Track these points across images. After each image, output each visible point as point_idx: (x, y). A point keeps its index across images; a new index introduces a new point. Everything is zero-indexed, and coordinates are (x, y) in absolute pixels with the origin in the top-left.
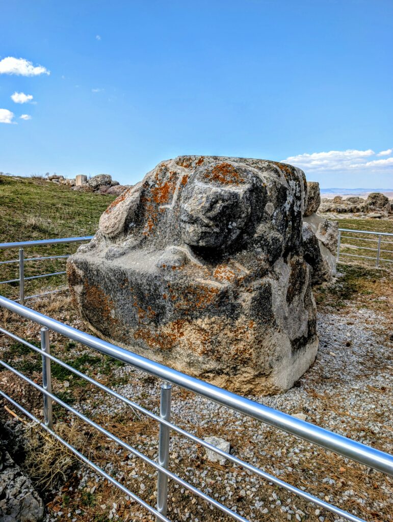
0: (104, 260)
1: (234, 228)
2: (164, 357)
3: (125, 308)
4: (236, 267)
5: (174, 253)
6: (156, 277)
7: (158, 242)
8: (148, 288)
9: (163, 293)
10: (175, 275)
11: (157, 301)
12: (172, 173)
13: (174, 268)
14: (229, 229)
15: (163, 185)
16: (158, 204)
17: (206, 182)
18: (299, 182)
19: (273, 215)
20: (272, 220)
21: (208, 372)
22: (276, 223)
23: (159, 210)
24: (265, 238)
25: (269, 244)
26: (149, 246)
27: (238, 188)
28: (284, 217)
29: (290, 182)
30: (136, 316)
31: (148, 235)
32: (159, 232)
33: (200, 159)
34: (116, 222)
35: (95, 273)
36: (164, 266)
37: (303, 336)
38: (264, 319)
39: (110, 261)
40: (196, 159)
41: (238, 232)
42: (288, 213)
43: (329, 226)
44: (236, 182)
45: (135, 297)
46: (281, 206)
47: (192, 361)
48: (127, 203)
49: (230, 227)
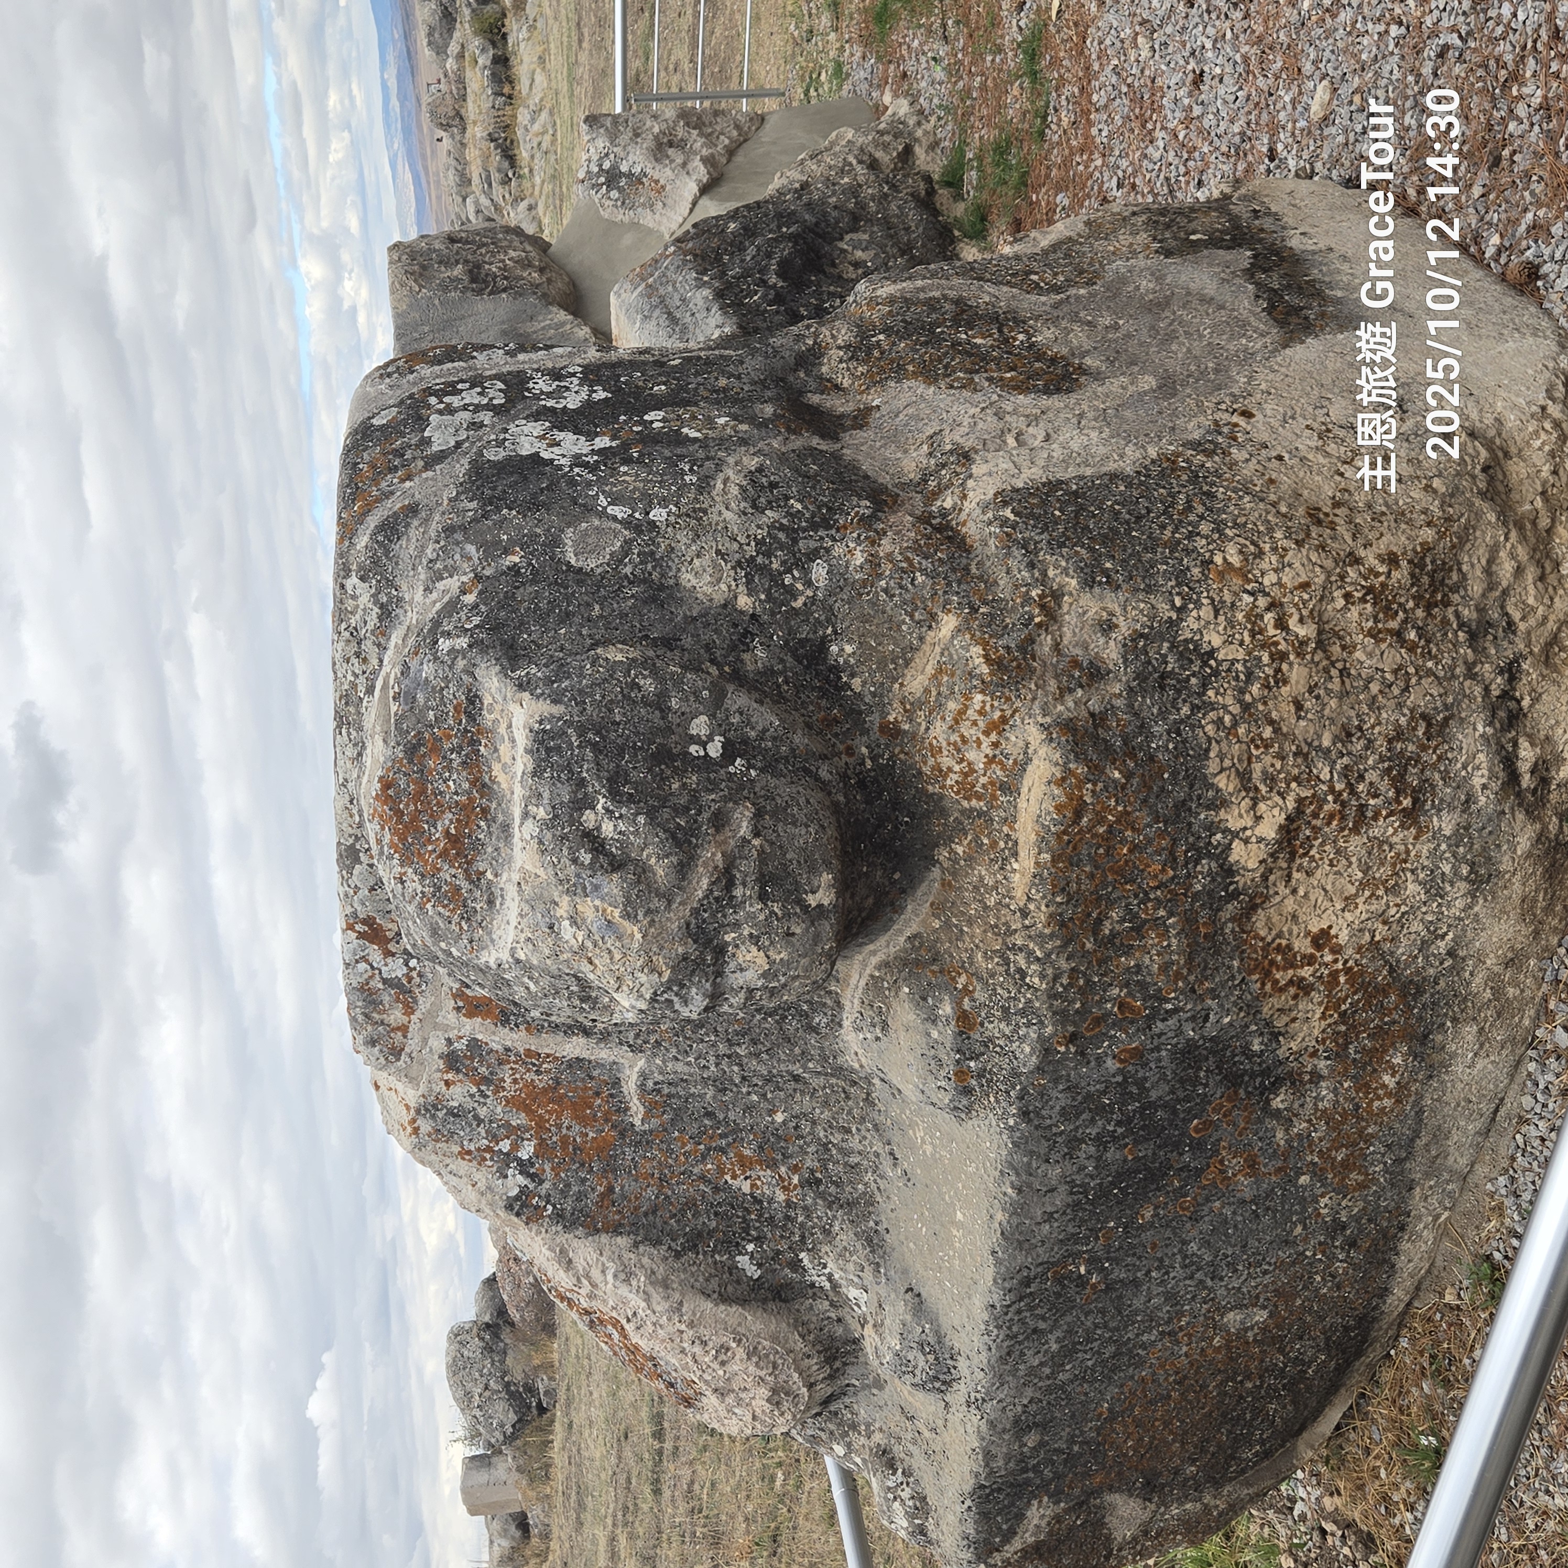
0: (959, 1394)
1: (720, 726)
2: (1455, 1020)
3: (1208, 1258)
4: (927, 691)
5: (885, 1026)
6: (1024, 1114)
7: (826, 1115)
8: (1092, 1150)
9: (1111, 1065)
10: (1005, 1010)
11: (1154, 1095)
12: (450, 1076)
13: (965, 1022)
14: (729, 754)
15: (519, 1119)
16: (622, 1135)
17: (491, 902)
18: (428, 391)
19: (627, 523)
20: (653, 525)
21: (1513, 777)
22: (664, 502)
23: (655, 1123)
24: (751, 550)
25: (782, 528)
26: (854, 1160)
27: (502, 730)
28: (628, 461)
29: (435, 448)
30: (1248, 1194)
31: (795, 1169)
32: (771, 1112)
33: (361, 935)
34: (741, 1353)
35: (1031, 1440)
36: (961, 1074)
37: (1249, 273)
38: (1189, 508)
39: (962, 1364)
40: (364, 959)
41: (737, 700)
42: (603, 442)
43: (615, 167)
44: (474, 742)
45: (1148, 1214)
46: (572, 483)
47: (1465, 870)
48: (637, 1302)
49: (715, 749)
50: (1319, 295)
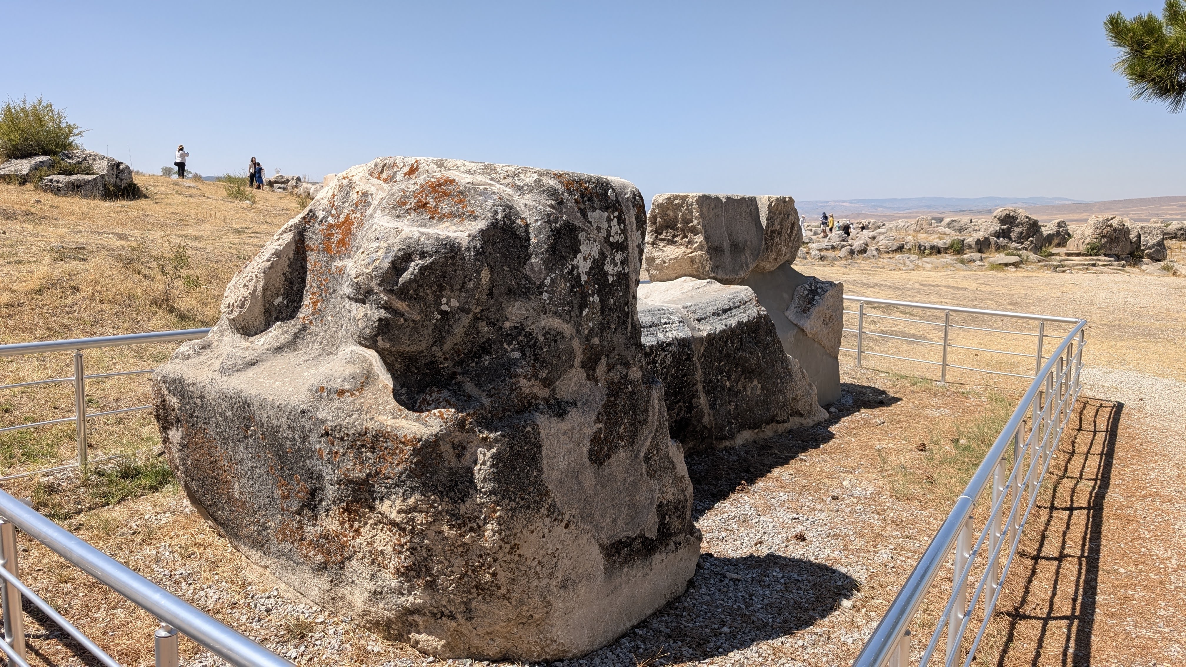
0: (217, 376)
1: (456, 310)
2: (332, 581)
3: (255, 477)
4: (464, 391)
5: (349, 362)
6: (303, 412)
7: (328, 336)
8: (291, 436)
9: (318, 446)
10: (340, 408)
11: (308, 462)
12: (360, 193)
13: (341, 393)
14: (444, 314)
15: (342, 218)
16: (332, 257)
17: (398, 216)
18: (621, 212)
19: (543, 283)
20: (541, 293)
21: (412, 613)
22: (551, 299)
23: (334, 270)
24: (527, 330)
25: (536, 343)
26: (311, 345)
27: (461, 228)
28: (572, 287)
29: (589, 214)
30: (275, 494)
31: (311, 322)
32: (332, 315)
33: (413, 165)
34: (246, 294)
35: (198, 401)
36: (322, 389)
38: (522, 499)
39: (226, 378)
40: (404, 165)
41: (466, 320)
42: (584, 278)
44: (459, 216)
45: (269, 455)
46: (563, 265)
47: (379, 590)
48: (267, 256)
49: (444, 308)
50: (626, 562)
